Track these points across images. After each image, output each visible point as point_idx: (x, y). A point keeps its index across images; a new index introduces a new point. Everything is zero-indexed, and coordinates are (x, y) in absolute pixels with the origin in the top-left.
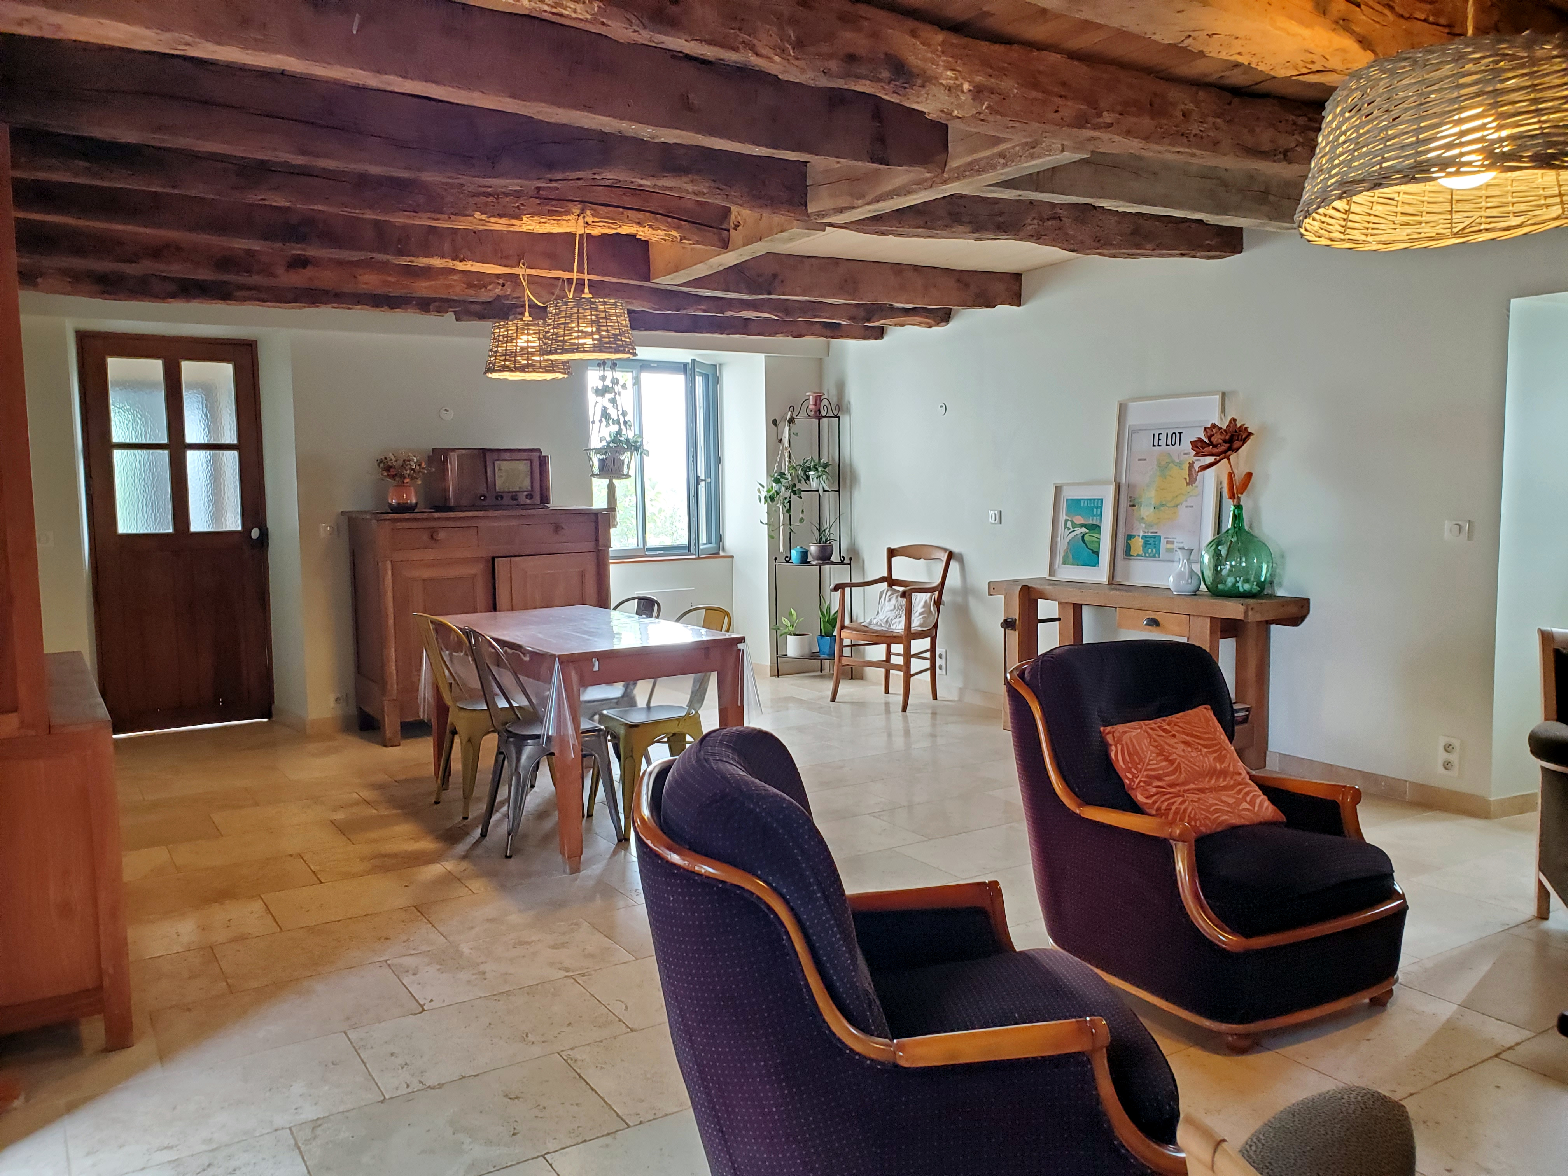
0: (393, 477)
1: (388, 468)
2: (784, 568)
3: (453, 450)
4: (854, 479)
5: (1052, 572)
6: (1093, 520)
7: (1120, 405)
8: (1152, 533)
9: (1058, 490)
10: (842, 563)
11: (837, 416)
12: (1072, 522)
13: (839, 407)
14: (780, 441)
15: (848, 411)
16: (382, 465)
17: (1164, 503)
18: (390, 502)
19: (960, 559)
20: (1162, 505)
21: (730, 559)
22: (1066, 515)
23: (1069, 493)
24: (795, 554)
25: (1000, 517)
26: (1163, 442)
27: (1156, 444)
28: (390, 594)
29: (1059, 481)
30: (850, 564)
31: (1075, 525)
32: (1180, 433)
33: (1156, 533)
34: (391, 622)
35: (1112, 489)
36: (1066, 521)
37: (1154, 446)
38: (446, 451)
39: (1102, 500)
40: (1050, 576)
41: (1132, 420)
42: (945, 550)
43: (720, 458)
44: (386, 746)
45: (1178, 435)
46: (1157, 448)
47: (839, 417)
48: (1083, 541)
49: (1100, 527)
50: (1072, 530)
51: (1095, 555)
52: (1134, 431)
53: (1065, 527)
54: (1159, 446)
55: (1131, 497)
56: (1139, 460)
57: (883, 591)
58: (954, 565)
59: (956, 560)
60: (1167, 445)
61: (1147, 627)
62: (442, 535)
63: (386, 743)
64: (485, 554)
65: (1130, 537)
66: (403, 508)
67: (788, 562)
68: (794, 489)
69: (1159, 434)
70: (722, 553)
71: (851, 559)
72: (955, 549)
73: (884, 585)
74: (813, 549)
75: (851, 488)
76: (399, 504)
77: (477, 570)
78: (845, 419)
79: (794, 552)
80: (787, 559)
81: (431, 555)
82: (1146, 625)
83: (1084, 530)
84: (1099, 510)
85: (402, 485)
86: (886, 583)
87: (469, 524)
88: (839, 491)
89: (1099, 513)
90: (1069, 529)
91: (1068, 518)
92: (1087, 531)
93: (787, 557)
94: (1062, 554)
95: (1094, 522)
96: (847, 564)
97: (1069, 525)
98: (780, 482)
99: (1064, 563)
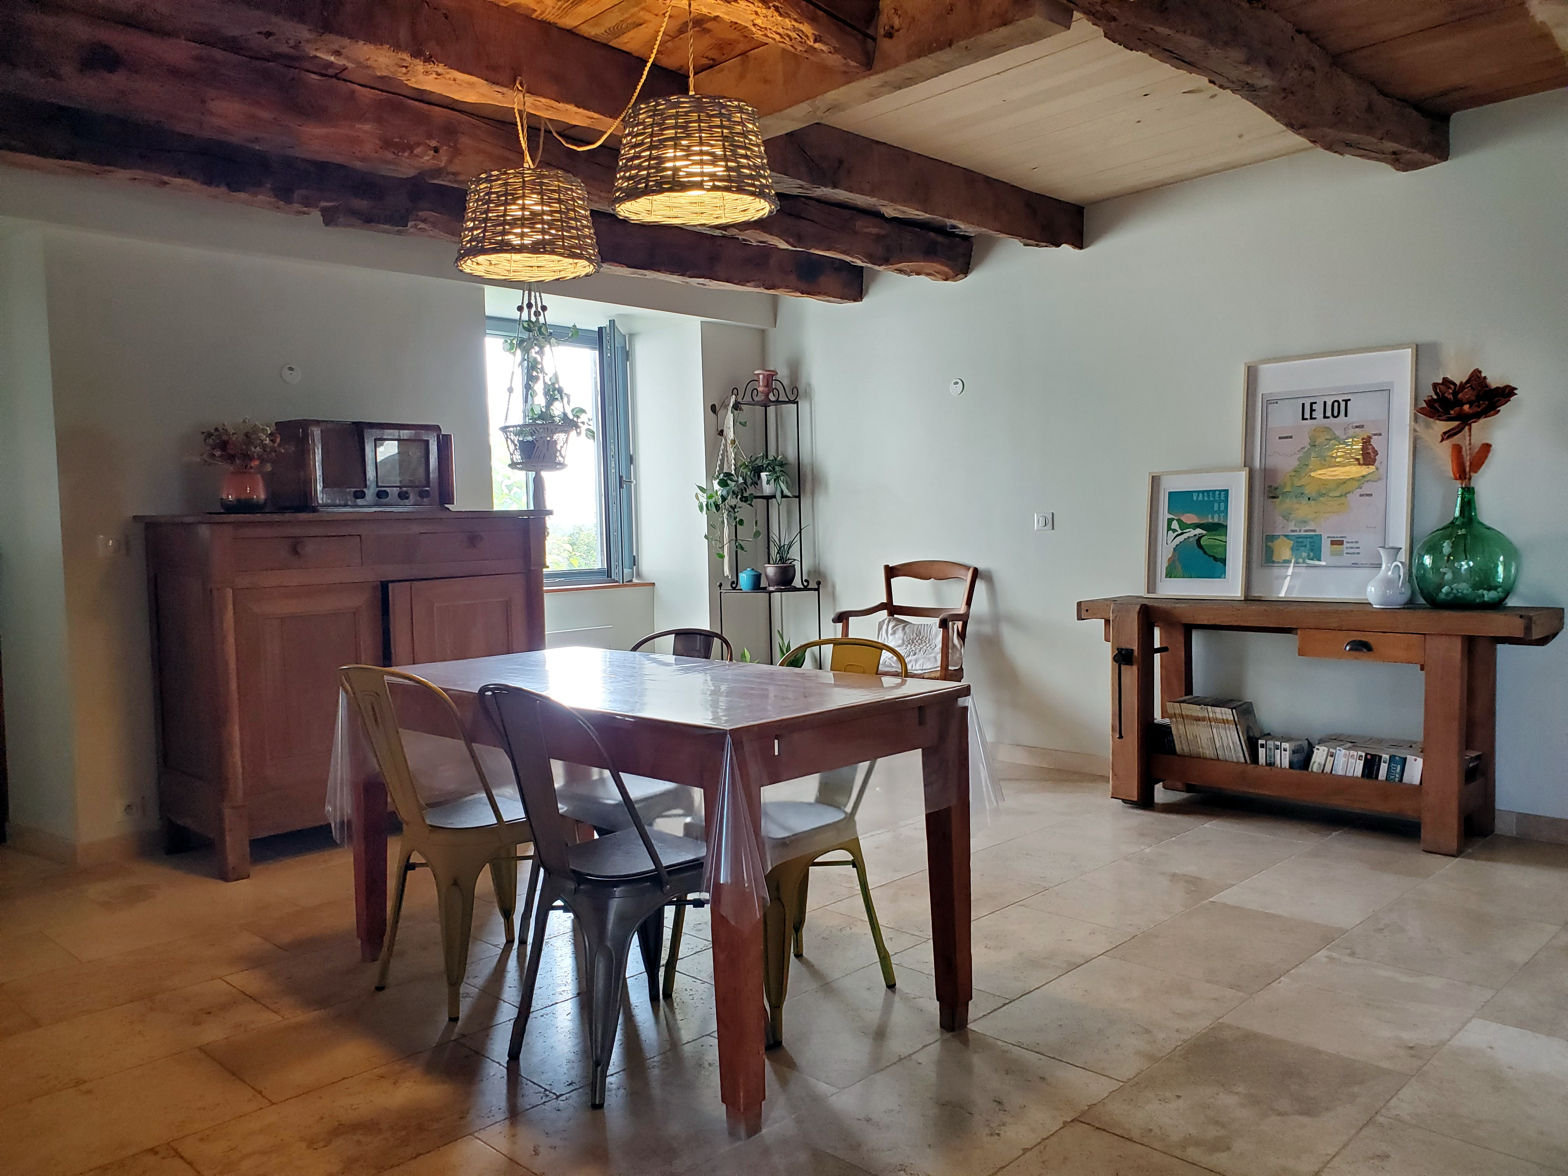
0: (231, 458)
1: (223, 445)
2: (730, 597)
3: (317, 423)
4: (817, 480)
5: (1151, 585)
6: (1213, 518)
7: (1248, 367)
8: (1306, 531)
9: (1155, 481)
10: (806, 588)
11: (795, 402)
12: (1179, 521)
13: (795, 389)
14: (721, 433)
15: (808, 395)
16: (210, 441)
17: (1324, 491)
18: (224, 497)
19: (989, 578)
20: (1322, 495)
21: (651, 587)
22: (1169, 512)
23: (1173, 484)
24: (745, 579)
25: (1051, 522)
26: (1319, 414)
27: (1307, 415)
28: (231, 639)
29: (1156, 470)
30: (818, 590)
31: (1183, 526)
32: (1346, 401)
33: (1315, 531)
34: (233, 685)
35: (1243, 475)
36: (1170, 521)
37: (1303, 419)
38: (305, 424)
39: (1227, 491)
40: (1148, 592)
41: (1267, 385)
42: (967, 568)
43: (631, 457)
44: (227, 880)
45: (1343, 404)
46: (1309, 422)
47: (797, 403)
48: (1200, 546)
49: (1226, 527)
50: (1180, 532)
51: (1219, 564)
52: (1269, 402)
53: (1169, 529)
54: (1311, 418)
55: (1270, 487)
56: (1280, 438)
57: (884, 621)
58: (980, 587)
59: (982, 578)
60: (1325, 417)
61: (1352, 652)
62: (310, 548)
63: (224, 876)
64: (371, 575)
65: (1271, 538)
66: (245, 506)
67: (734, 589)
68: (745, 495)
69: (1312, 404)
70: (635, 581)
71: (819, 583)
72: (981, 566)
73: (884, 614)
74: (771, 570)
75: (813, 494)
76: (239, 501)
77: (359, 600)
78: (804, 405)
79: (741, 576)
80: (734, 586)
81: (293, 578)
82: (1350, 650)
83: (1199, 531)
84: (1222, 504)
85: (244, 470)
86: (886, 611)
87: (344, 531)
88: (799, 497)
89: (1222, 508)
90: (1174, 531)
91: (1172, 517)
92: (1204, 532)
93: (733, 583)
94: (1165, 565)
95: (1216, 521)
96: (815, 590)
97: (1175, 525)
98: (727, 485)
99: (1169, 574)
